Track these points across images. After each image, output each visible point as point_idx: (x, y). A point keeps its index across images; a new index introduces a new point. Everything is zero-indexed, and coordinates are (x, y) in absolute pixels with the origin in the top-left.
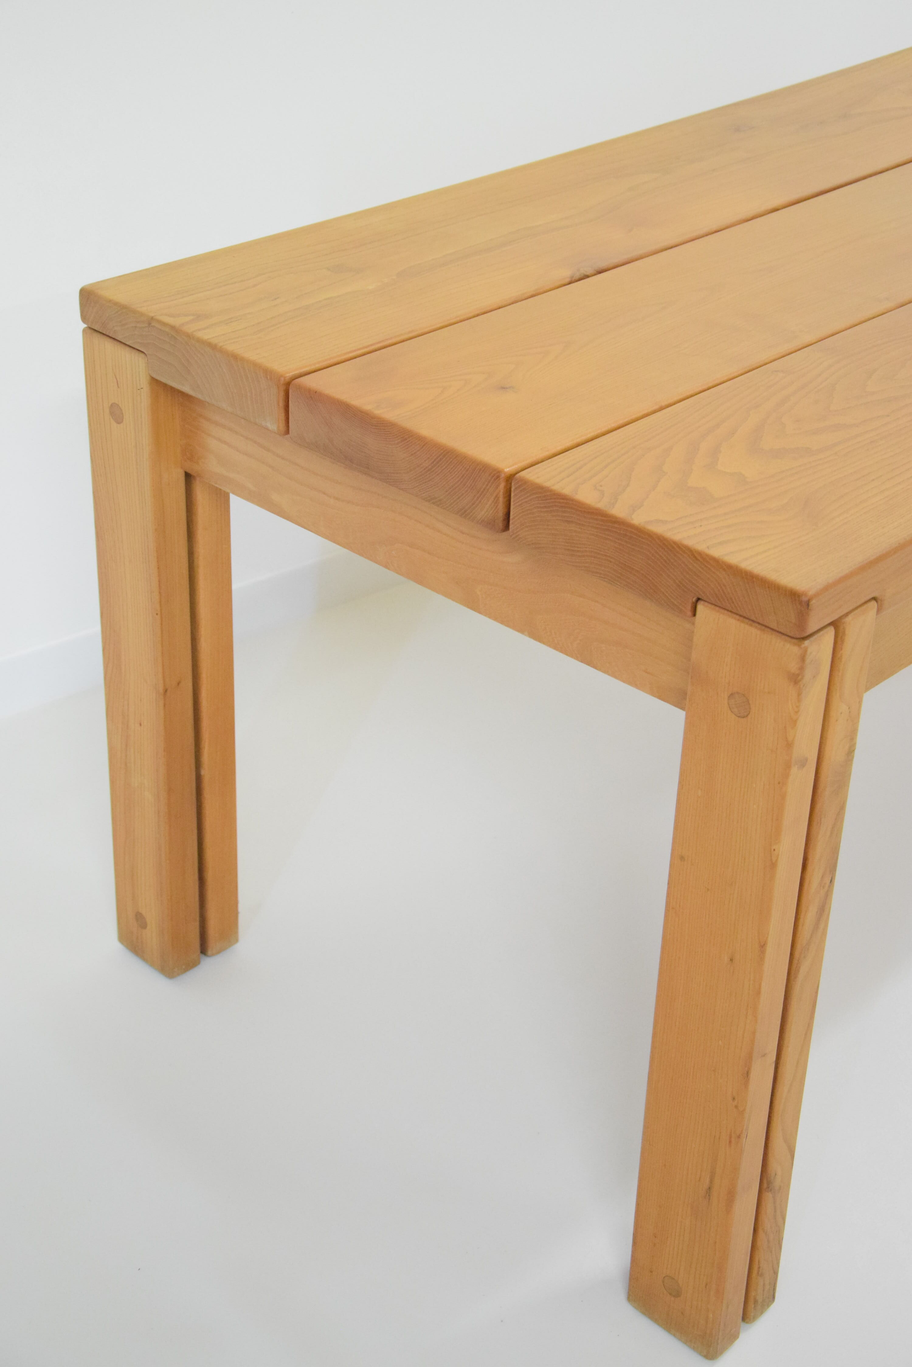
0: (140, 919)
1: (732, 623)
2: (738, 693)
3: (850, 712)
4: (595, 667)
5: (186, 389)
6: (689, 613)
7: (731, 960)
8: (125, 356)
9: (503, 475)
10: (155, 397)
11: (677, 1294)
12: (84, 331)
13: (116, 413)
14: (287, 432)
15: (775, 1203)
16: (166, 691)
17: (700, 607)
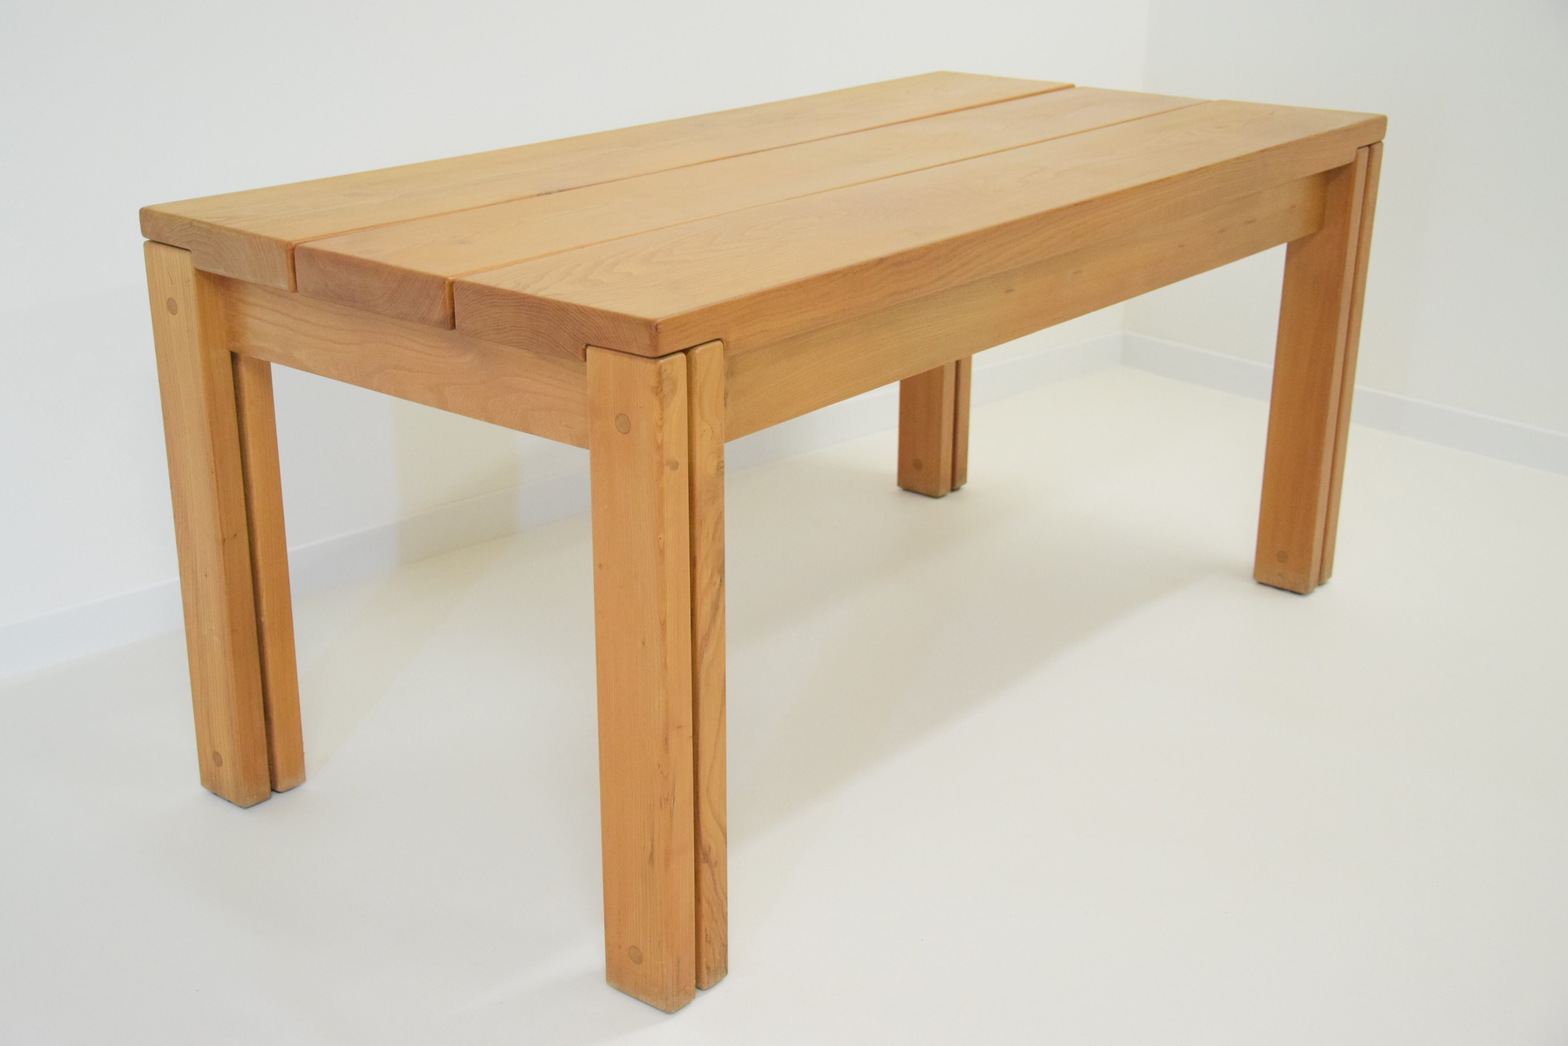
0: (217, 759)
1: (610, 356)
2: (621, 414)
3: (713, 432)
4: (531, 433)
5: (221, 272)
6: (582, 358)
7: (643, 643)
8: (176, 254)
9: (447, 282)
10: (200, 288)
11: (639, 960)
12: (145, 243)
13: (172, 306)
14: (296, 289)
15: (713, 875)
16: (224, 541)
17: (589, 351)
